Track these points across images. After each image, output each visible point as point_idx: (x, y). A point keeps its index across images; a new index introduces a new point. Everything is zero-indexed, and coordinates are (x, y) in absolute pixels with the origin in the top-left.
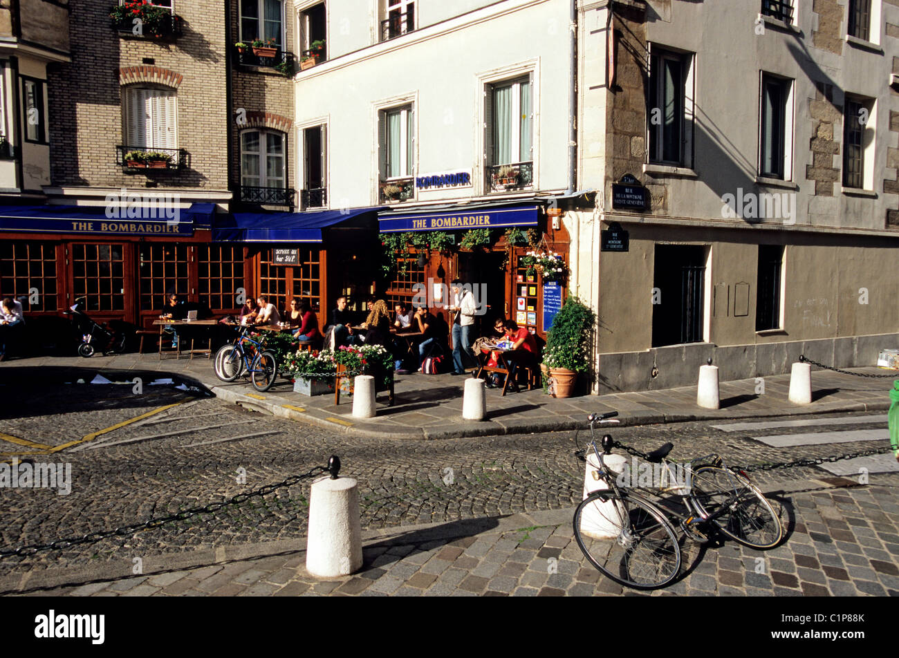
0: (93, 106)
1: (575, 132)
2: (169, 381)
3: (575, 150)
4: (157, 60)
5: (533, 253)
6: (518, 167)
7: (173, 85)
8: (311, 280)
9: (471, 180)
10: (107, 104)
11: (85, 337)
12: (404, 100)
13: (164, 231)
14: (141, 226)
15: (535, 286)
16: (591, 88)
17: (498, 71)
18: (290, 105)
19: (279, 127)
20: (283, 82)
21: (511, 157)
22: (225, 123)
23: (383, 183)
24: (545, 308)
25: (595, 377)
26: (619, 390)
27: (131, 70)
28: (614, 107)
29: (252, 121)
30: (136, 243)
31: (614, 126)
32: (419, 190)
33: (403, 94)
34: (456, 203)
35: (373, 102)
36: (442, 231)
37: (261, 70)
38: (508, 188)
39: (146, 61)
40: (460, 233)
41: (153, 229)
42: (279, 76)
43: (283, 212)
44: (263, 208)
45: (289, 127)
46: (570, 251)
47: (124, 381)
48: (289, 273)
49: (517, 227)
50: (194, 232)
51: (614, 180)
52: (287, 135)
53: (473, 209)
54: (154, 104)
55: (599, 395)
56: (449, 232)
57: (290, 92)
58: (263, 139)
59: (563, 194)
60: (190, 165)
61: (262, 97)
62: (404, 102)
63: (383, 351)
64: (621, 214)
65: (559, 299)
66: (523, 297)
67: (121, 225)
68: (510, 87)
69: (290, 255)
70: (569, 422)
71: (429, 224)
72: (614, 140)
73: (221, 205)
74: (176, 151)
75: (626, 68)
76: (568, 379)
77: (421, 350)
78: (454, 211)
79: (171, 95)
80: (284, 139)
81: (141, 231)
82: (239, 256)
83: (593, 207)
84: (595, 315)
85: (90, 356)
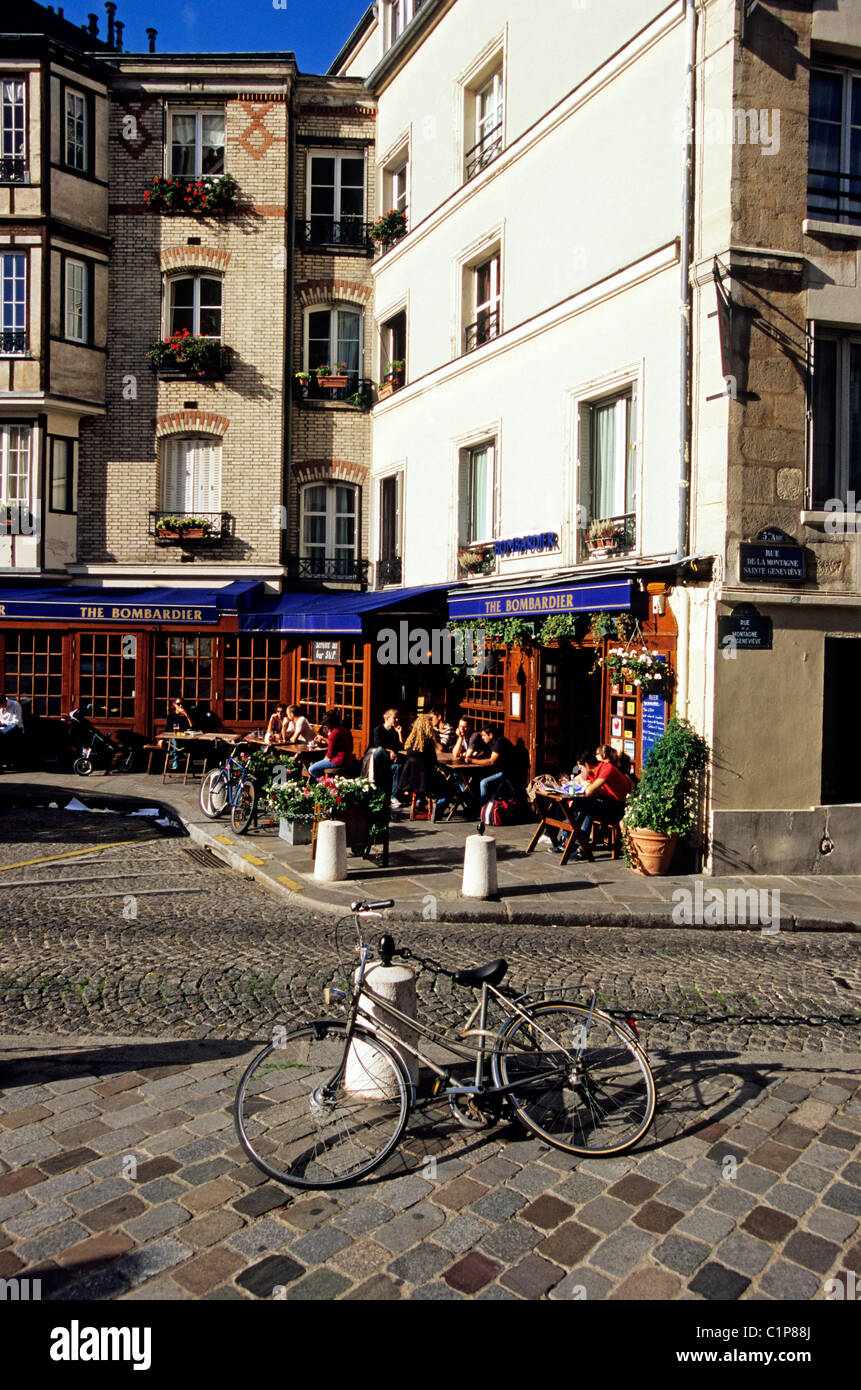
0: (126, 464)
1: (688, 468)
2: (154, 812)
3: (687, 493)
4: (201, 402)
5: (619, 652)
6: (622, 522)
7: (218, 432)
8: (353, 684)
9: (559, 543)
10: (142, 461)
11: (84, 751)
12: (487, 433)
13: (184, 617)
14: (157, 611)
15: (634, 700)
16: (708, 399)
17: (593, 384)
18: (365, 447)
19: (350, 478)
20: (356, 419)
21: (613, 506)
22: (278, 477)
23: (463, 549)
24: (644, 735)
25: (707, 848)
26: (752, 870)
27: (170, 418)
28: (744, 425)
29: (316, 471)
30: (151, 633)
31: (743, 454)
32: (501, 559)
33: (485, 425)
34: (540, 576)
35: (452, 438)
36: (517, 617)
37: (328, 404)
38: (610, 552)
39: (188, 405)
40: (539, 619)
41: (171, 615)
42: (352, 410)
43: (351, 591)
44: (326, 588)
45: (364, 478)
46: (678, 648)
47: (103, 809)
48: (331, 673)
49: (606, 611)
50: (220, 619)
51: (744, 538)
52: (360, 488)
53: (559, 585)
54: (196, 458)
55: (713, 875)
56: (527, 618)
57: (366, 431)
58: (331, 497)
59: (668, 561)
60: (233, 533)
61: (328, 438)
62: (487, 436)
63: (370, 788)
64: (755, 591)
65: (662, 721)
66: (619, 717)
67: (134, 610)
68: (613, 405)
69: (331, 650)
70: (617, 914)
71: (503, 608)
72: (744, 476)
73: (269, 583)
74: (217, 515)
75: (767, 364)
76: (656, 846)
77: (482, 790)
78: (533, 588)
79: (217, 445)
80: (356, 494)
81: (157, 618)
82: (275, 652)
83: (709, 579)
84: (708, 748)
85: (87, 775)
